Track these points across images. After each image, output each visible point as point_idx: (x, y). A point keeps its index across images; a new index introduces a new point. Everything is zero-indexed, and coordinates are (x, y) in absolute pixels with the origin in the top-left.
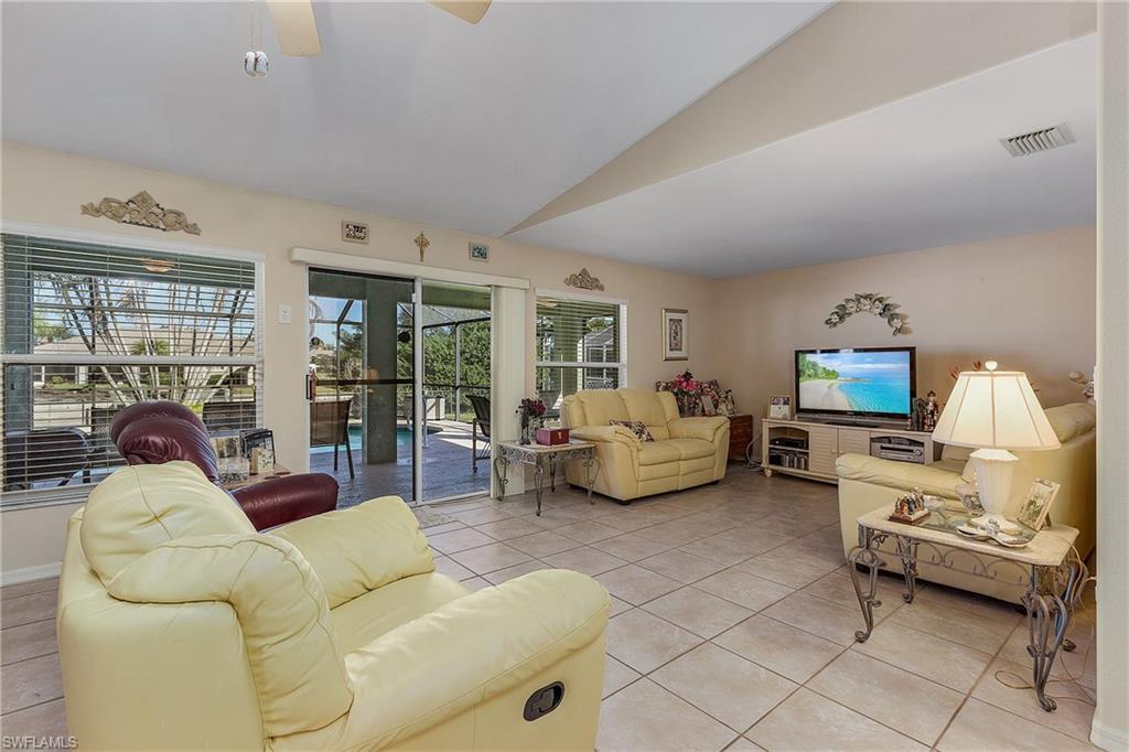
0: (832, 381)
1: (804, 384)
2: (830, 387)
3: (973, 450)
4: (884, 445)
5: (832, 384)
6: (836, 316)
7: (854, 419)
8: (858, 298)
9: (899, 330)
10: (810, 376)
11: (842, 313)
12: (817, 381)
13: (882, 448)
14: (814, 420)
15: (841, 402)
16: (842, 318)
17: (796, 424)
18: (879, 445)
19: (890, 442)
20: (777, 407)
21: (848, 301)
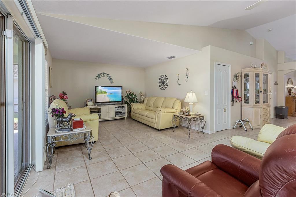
0: (105, 94)
1: (98, 95)
2: (105, 96)
3: (189, 103)
4: (118, 108)
5: (105, 95)
6: (97, 77)
7: (110, 103)
8: (103, 73)
9: (112, 82)
10: (99, 93)
11: (99, 76)
12: (101, 94)
13: (118, 109)
14: (102, 105)
15: (108, 100)
16: (99, 78)
17: (96, 106)
18: (117, 109)
19: (119, 108)
20: (89, 102)
21: (101, 74)
